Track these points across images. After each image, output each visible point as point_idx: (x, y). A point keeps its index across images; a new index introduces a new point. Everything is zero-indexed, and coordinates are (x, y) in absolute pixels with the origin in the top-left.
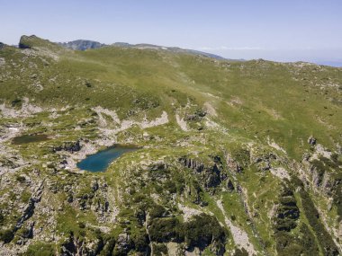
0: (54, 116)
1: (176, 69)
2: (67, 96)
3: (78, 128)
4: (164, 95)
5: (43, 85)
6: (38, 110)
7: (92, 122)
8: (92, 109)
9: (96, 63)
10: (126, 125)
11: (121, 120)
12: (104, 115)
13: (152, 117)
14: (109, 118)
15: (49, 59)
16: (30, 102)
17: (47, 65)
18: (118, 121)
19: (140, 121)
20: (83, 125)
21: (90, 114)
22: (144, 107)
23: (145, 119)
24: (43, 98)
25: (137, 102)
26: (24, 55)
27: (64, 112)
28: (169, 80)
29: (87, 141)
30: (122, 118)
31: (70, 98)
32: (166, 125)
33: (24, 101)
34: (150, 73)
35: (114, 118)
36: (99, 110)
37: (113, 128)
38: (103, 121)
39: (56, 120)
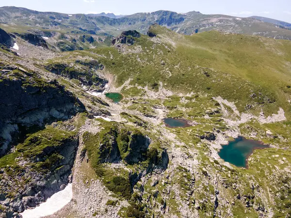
0: (184, 101)
1: (280, 57)
2: (190, 83)
3: (207, 117)
4: (280, 91)
5: (171, 71)
6: (170, 94)
7: (217, 112)
8: (214, 98)
9: (204, 49)
10: (246, 118)
11: (240, 112)
12: (225, 105)
13: (269, 113)
14: (229, 109)
15: (170, 46)
16: (164, 86)
17: (169, 52)
18: (237, 112)
19: (257, 115)
20: (211, 114)
21: (214, 103)
22: (261, 102)
23: (261, 113)
24: (173, 83)
25: (254, 96)
26: (153, 43)
27: (191, 99)
28: (276, 71)
29: (218, 132)
30: (242, 111)
31: (193, 85)
32: (284, 122)
33: (160, 85)
34: (256, 62)
35: (234, 110)
36: (219, 99)
37: (234, 120)
38: (225, 112)
39: (187, 106)
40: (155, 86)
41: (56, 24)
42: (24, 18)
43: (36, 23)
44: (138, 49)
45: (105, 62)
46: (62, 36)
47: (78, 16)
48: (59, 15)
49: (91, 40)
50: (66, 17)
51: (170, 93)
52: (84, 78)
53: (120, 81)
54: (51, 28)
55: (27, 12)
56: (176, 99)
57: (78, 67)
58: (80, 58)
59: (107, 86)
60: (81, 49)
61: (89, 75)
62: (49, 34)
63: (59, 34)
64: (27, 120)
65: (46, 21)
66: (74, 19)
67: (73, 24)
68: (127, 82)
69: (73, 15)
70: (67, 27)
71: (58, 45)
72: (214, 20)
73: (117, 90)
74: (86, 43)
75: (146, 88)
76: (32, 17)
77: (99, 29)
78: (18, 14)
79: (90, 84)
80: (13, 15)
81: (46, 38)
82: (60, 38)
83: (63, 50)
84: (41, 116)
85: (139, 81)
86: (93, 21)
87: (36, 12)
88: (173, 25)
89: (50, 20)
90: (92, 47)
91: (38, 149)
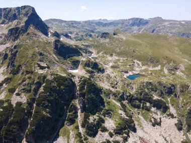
0: (121, 61)
3: (128, 66)
4: (162, 58)
5: (119, 50)
7: (133, 65)
10: (144, 68)
13: (154, 66)
14: (138, 64)
15: (122, 39)
16: (115, 55)
17: (121, 41)
18: (141, 66)
19: (149, 67)
20: (130, 65)
21: (133, 62)
22: (152, 62)
23: (151, 67)
24: (119, 54)
25: (150, 60)
26: (115, 38)
27: (124, 60)
29: (130, 71)
30: (143, 65)
31: (127, 55)
32: (159, 70)
33: (113, 55)
34: (160, 47)
36: (135, 61)
37: (139, 68)
38: (136, 65)
39: (122, 63)
40: (111, 55)
41: (74, 27)
42: (60, 24)
43: (65, 27)
44: (108, 40)
45: (93, 45)
46: (77, 34)
47: (86, 22)
48: (76, 22)
49: (91, 36)
50: (79, 23)
51: (117, 58)
52: (84, 51)
53: (98, 53)
54: (72, 30)
55: (61, 21)
56: (119, 60)
57: (82, 47)
58: (83, 43)
59: (92, 54)
60: (85, 40)
61: (86, 50)
62: (71, 33)
63: (75, 33)
64: (70, 55)
65: (70, 26)
66: (84, 24)
67: (83, 26)
68: (101, 53)
69: (83, 22)
70: (79, 28)
71: (75, 38)
72: (166, 24)
73: (97, 56)
74: (88, 37)
75: (108, 56)
76: (63, 24)
77: (96, 29)
78: (57, 23)
79: (86, 53)
80: (55, 23)
81: (70, 35)
82: (76, 35)
83: (77, 40)
84: (73, 55)
85: (105, 53)
86: (93, 24)
87: (65, 21)
88: (141, 26)
89: (72, 25)
90: (91, 39)
91: (72, 61)
